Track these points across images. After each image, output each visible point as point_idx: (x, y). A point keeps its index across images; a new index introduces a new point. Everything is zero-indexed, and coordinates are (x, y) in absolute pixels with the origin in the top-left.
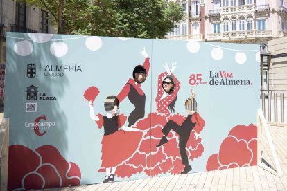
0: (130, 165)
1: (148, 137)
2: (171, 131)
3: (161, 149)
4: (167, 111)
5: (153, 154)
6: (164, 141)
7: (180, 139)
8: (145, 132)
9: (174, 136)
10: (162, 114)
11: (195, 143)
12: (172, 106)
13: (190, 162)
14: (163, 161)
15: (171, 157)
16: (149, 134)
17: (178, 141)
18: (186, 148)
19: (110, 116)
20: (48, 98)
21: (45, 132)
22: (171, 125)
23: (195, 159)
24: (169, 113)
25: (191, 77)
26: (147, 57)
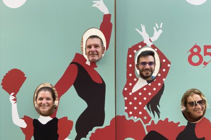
4: (145, 113)
10: (135, 119)
12: (154, 103)
19: (44, 120)
24: (149, 118)
25: (192, 50)
26: (107, 12)
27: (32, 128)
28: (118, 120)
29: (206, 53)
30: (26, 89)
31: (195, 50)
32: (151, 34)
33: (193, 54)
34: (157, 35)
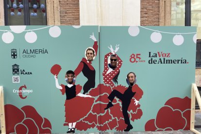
0: (86, 122)
1: (98, 102)
2: (115, 98)
3: (108, 111)
4: (112, 83)
5: (102, 115)
6: (110, 105)
8: (96, 98)
9: (118, 101)
11: (135, 107)
12: (115, 78)
14: (110, 120)
15: (116, 118)
16: (100, 99)
18: (128, 111)
19: (70, 86)
20: (26, 73)
21: (26, 97)
22: (115, 93)
23: (135, 120)
25: (131, 56)
26: (96, 41)
27: (65, 89)
28: (100, 85)
29: (137, 57)
30: (63, 73)
31: (133, 56)
32: (114, 49)
33: (132, 57)
34: (117, 49)
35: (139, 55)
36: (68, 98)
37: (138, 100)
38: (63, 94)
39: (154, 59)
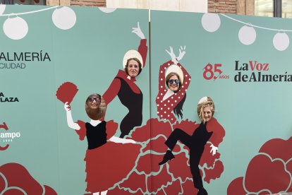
0: (126, 189)
1: (148, 152)
2: (178, 143)
3: (165, 167)
4: (172, 116)
5: (155, 174)
6: (169, 156)
7: (190, 154)
8: (144, 144)
9: (182, 149)
10: (165, 120)
11: (211, 159)
13: (205, 185)
14: (169, 183)
15: (179, 178)
16: (150, 146)
17: (188, 156)
18: (199, 166)
19: (95, 123)
20: (7, 100)
21: (8, 146)
22: (178, 135)
23: (211, 180)
24: (175, 119)
25: (206, 68)
26: (143, 37)
27: (85, 129)
28: (151, 121)
29: (216, 70)
31: (209, 68)
34: (182, 55)
35: (220, 65)
36: (91, 146)
37: (216, 145)
38: (82, 139)
39: (243, 73)
